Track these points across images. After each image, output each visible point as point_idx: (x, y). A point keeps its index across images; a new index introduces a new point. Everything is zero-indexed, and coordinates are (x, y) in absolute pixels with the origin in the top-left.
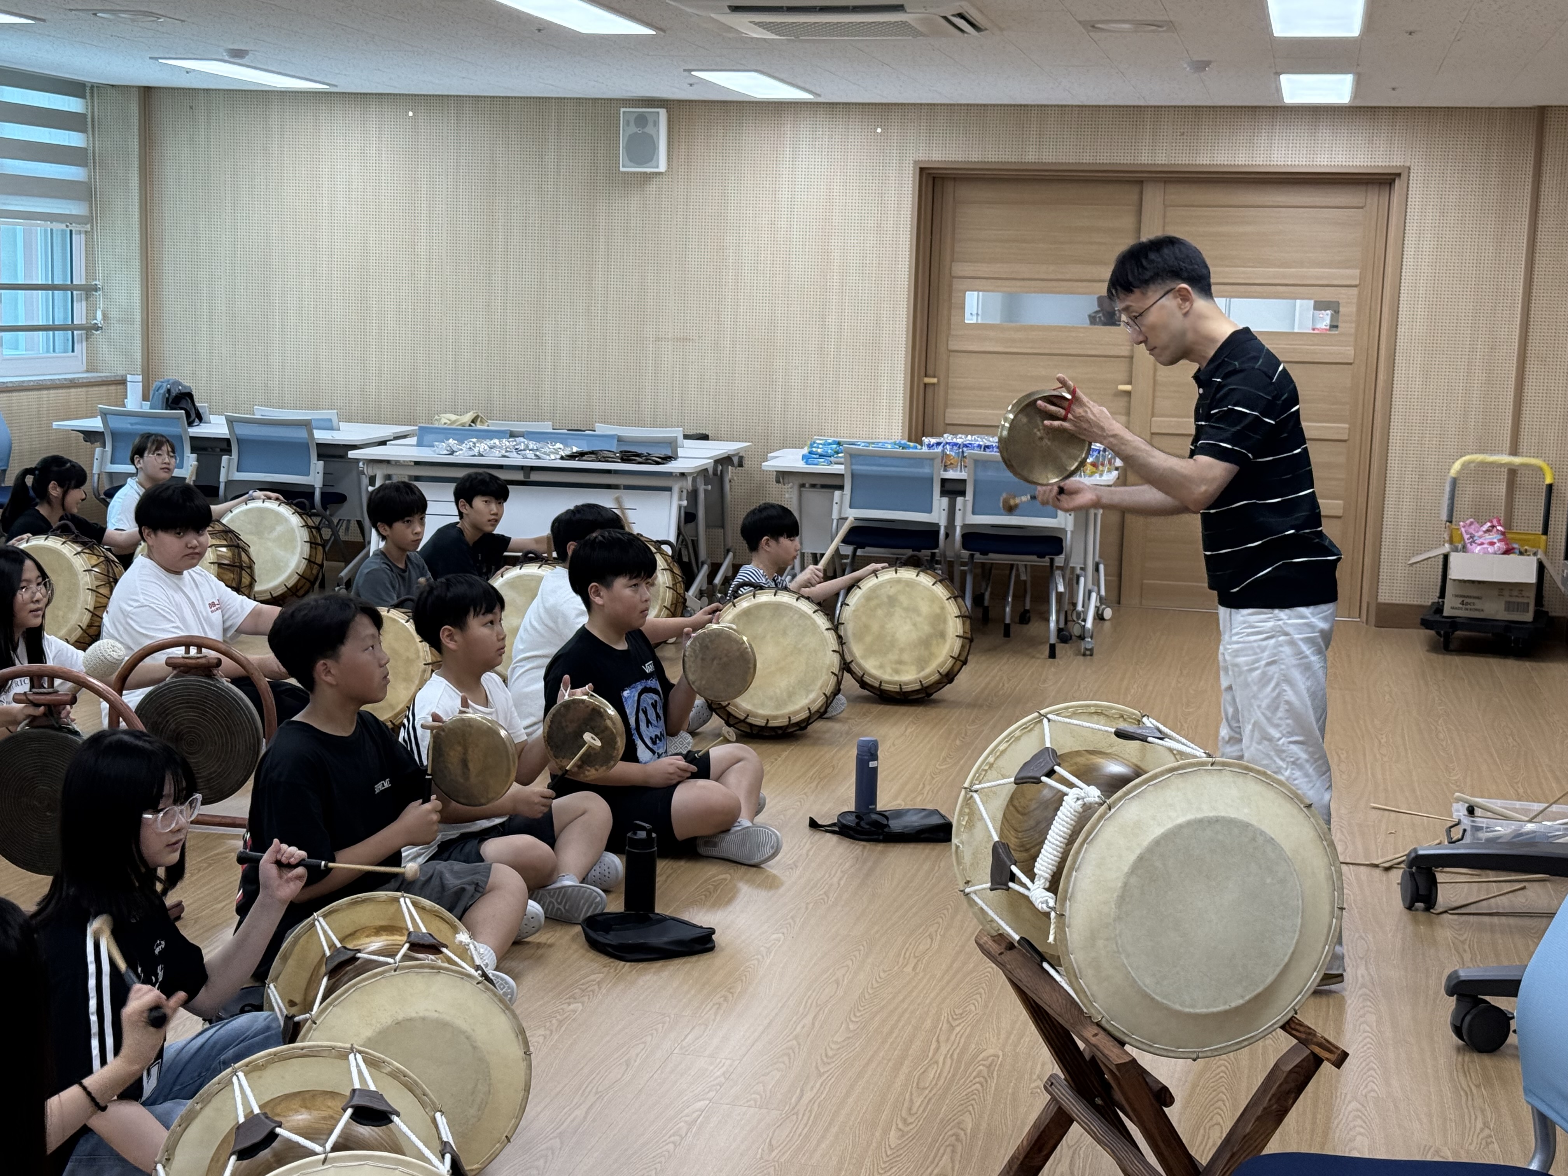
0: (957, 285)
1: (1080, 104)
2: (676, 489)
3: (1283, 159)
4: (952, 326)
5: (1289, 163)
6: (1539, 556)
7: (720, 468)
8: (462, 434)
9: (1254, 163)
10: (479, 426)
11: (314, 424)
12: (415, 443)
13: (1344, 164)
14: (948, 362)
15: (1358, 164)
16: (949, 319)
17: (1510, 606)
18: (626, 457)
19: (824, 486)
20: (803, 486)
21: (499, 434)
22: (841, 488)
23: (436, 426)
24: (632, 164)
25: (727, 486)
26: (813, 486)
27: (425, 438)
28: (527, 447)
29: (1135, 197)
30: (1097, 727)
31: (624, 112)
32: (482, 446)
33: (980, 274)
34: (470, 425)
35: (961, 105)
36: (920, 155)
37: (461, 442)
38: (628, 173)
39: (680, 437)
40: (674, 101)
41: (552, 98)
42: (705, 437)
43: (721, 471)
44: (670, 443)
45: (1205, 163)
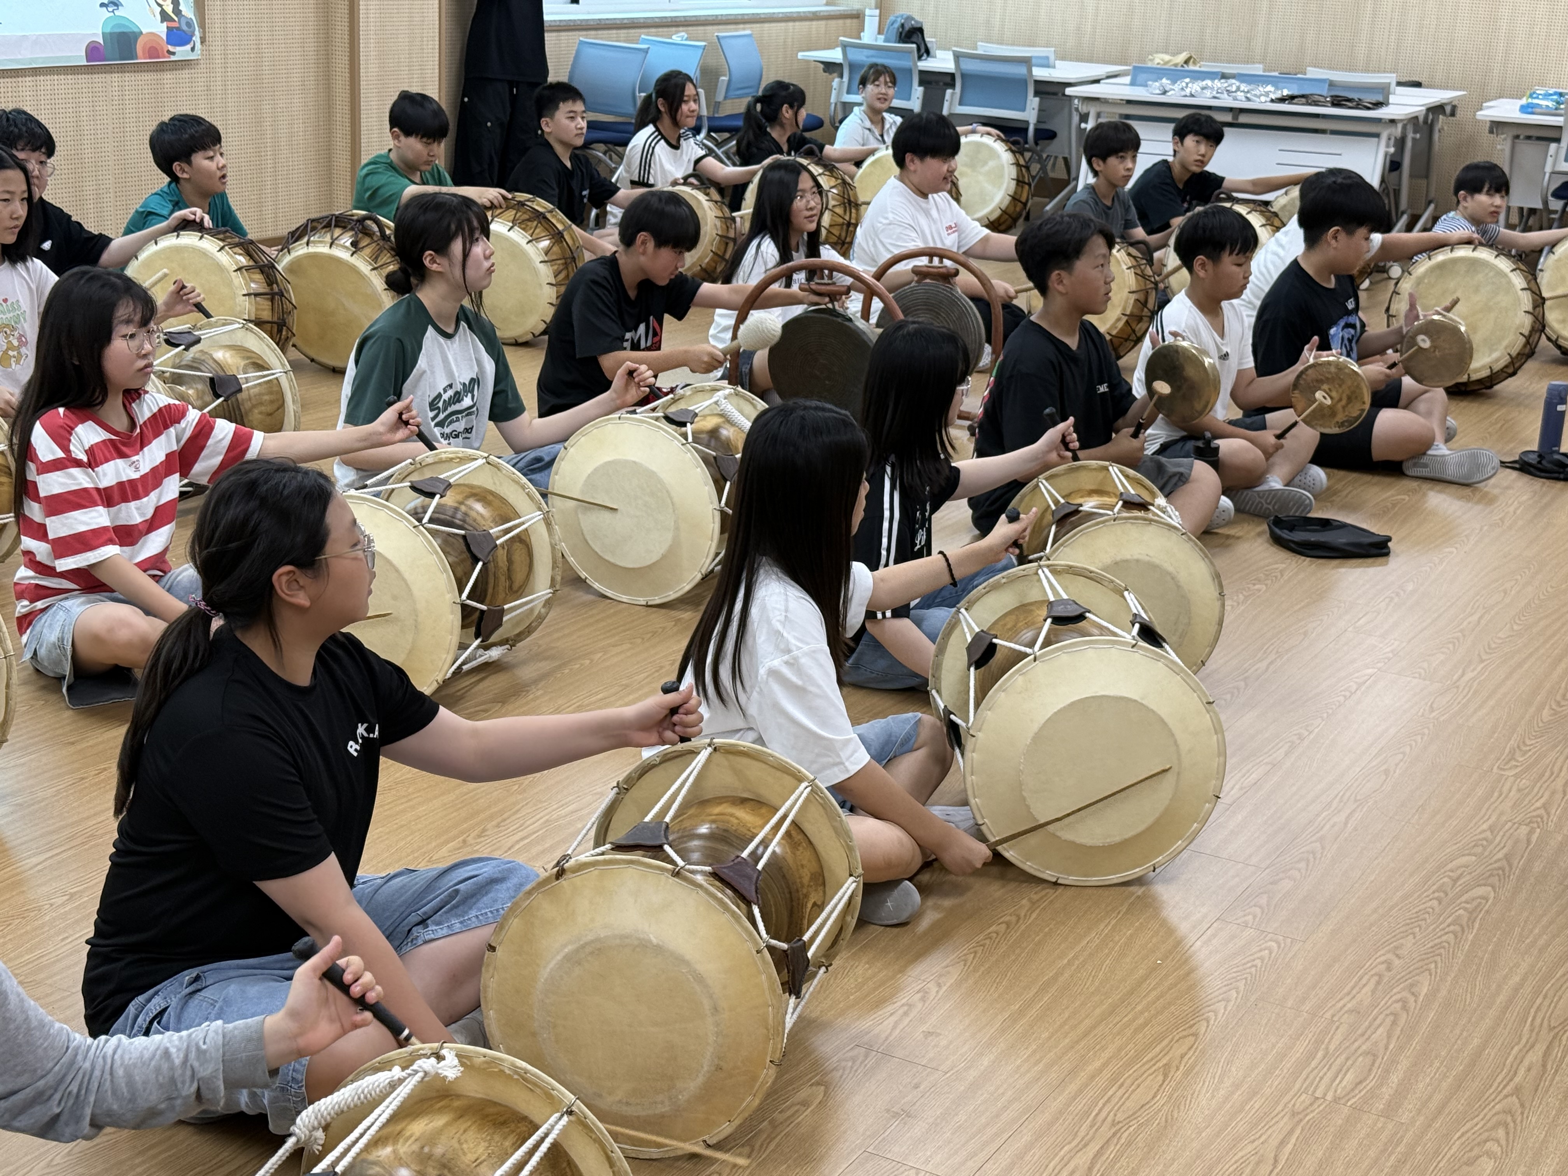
7: (1431, 117)
8: (1175, 74)
10: (1191, 67)
11: (1034, 61)
18: (1337, 102)
21: (1212, 75)
25: (1436, 136)
28: (1238, 89)
32: (1195, 87)
37: (1174, 82)
39: (1394, 84)
42: (1418, 85)
43: (1432, 121)
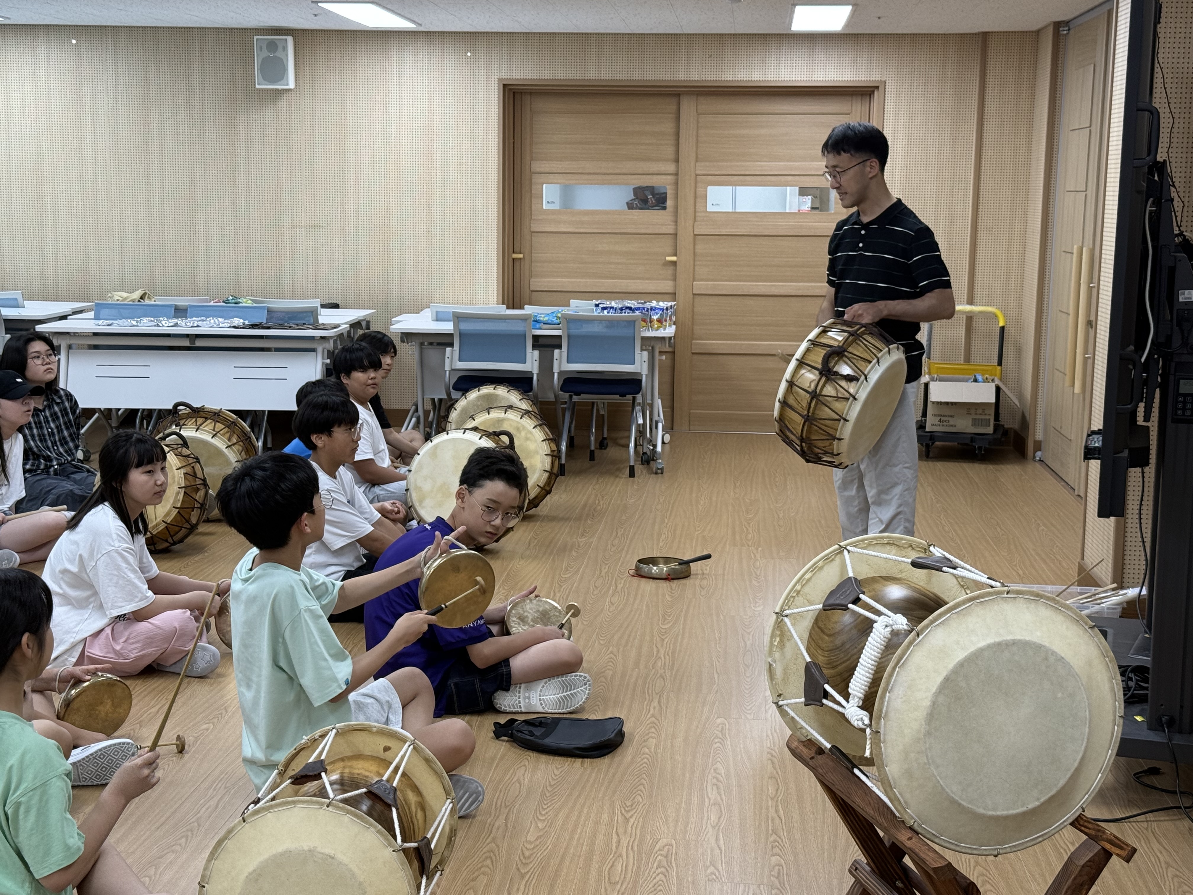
0: (536, 179)
1: (630, 32)
2: (320, 350)
3: (789, 76)
4: (533, 213)
5: (794, 79)
6: (996, 383)
9: (767, 79)
12: (93, 317)
13: (835, 79)
14: (531, 241)
15: (846, 79)
16: (530, 207)
17: (975, 422)
19: (439, 344)
20: (422, 344)
22: (451, 345)
23: (110, 302)
24: (267, 83)
26: (431, 344)
27: (101, 312)
29: (674, 107)
30: (888, 556)
31: (257, 40)
33: (554, 170)
34: (139, 301)
35: (534, 33)
36: (503, 74)
38: (262, 90)
40: (298, 30)
41: (195, 28)
44: (312, 312)
45: (729, 79)
